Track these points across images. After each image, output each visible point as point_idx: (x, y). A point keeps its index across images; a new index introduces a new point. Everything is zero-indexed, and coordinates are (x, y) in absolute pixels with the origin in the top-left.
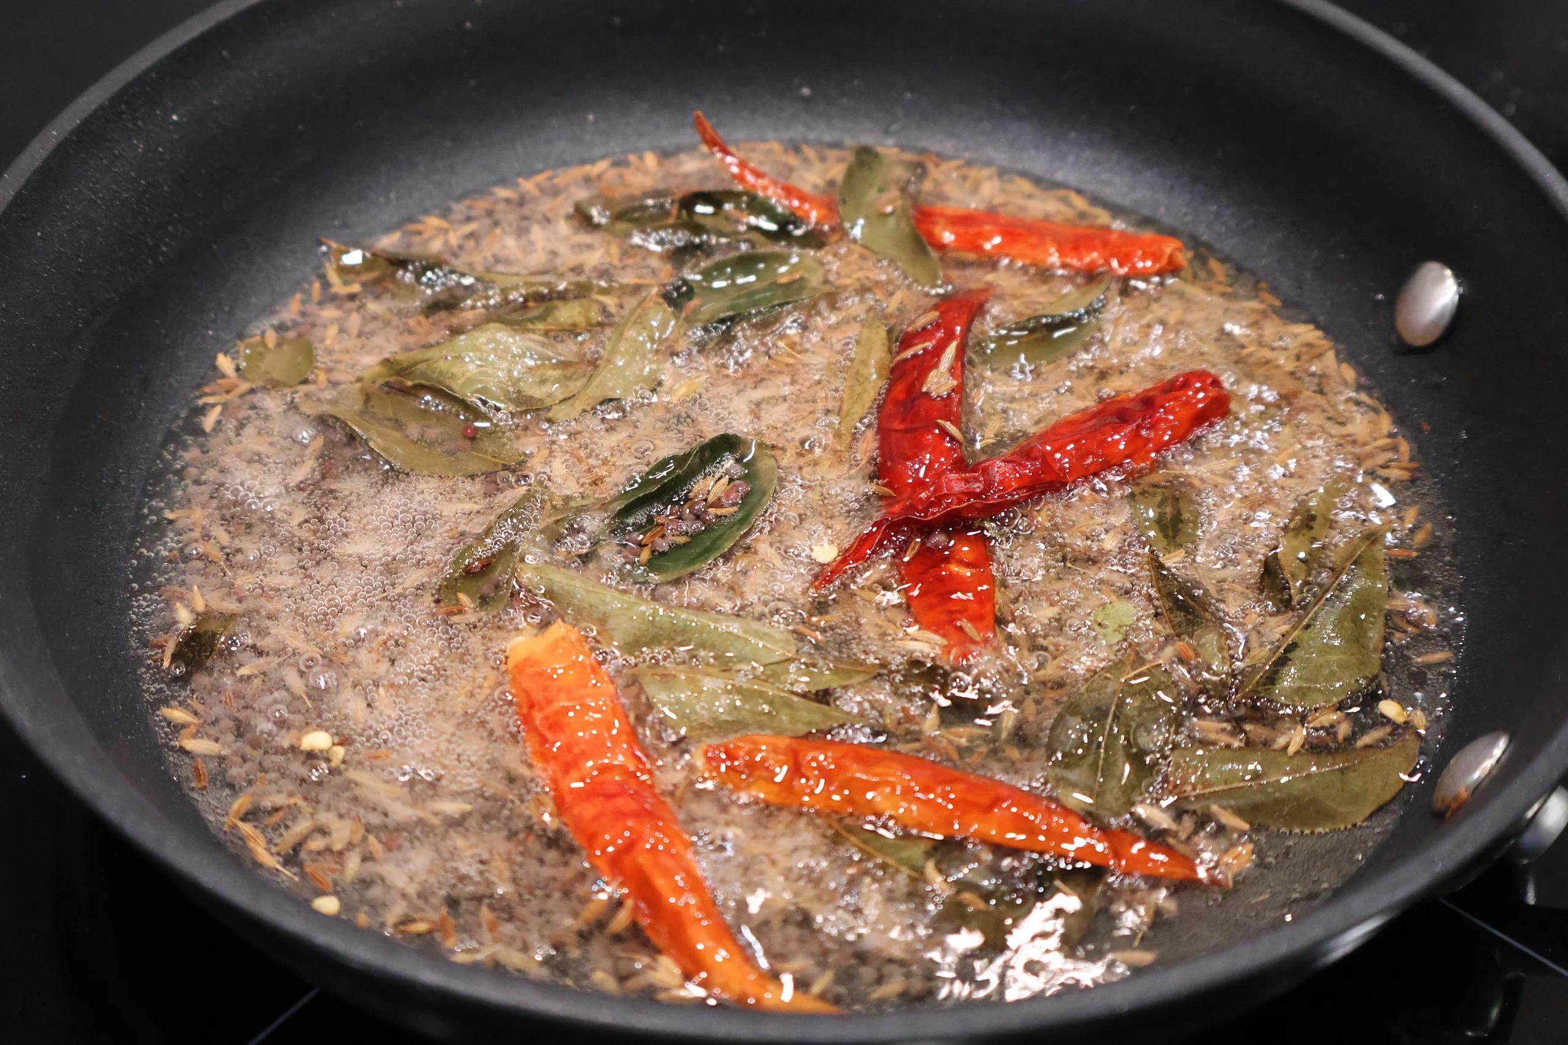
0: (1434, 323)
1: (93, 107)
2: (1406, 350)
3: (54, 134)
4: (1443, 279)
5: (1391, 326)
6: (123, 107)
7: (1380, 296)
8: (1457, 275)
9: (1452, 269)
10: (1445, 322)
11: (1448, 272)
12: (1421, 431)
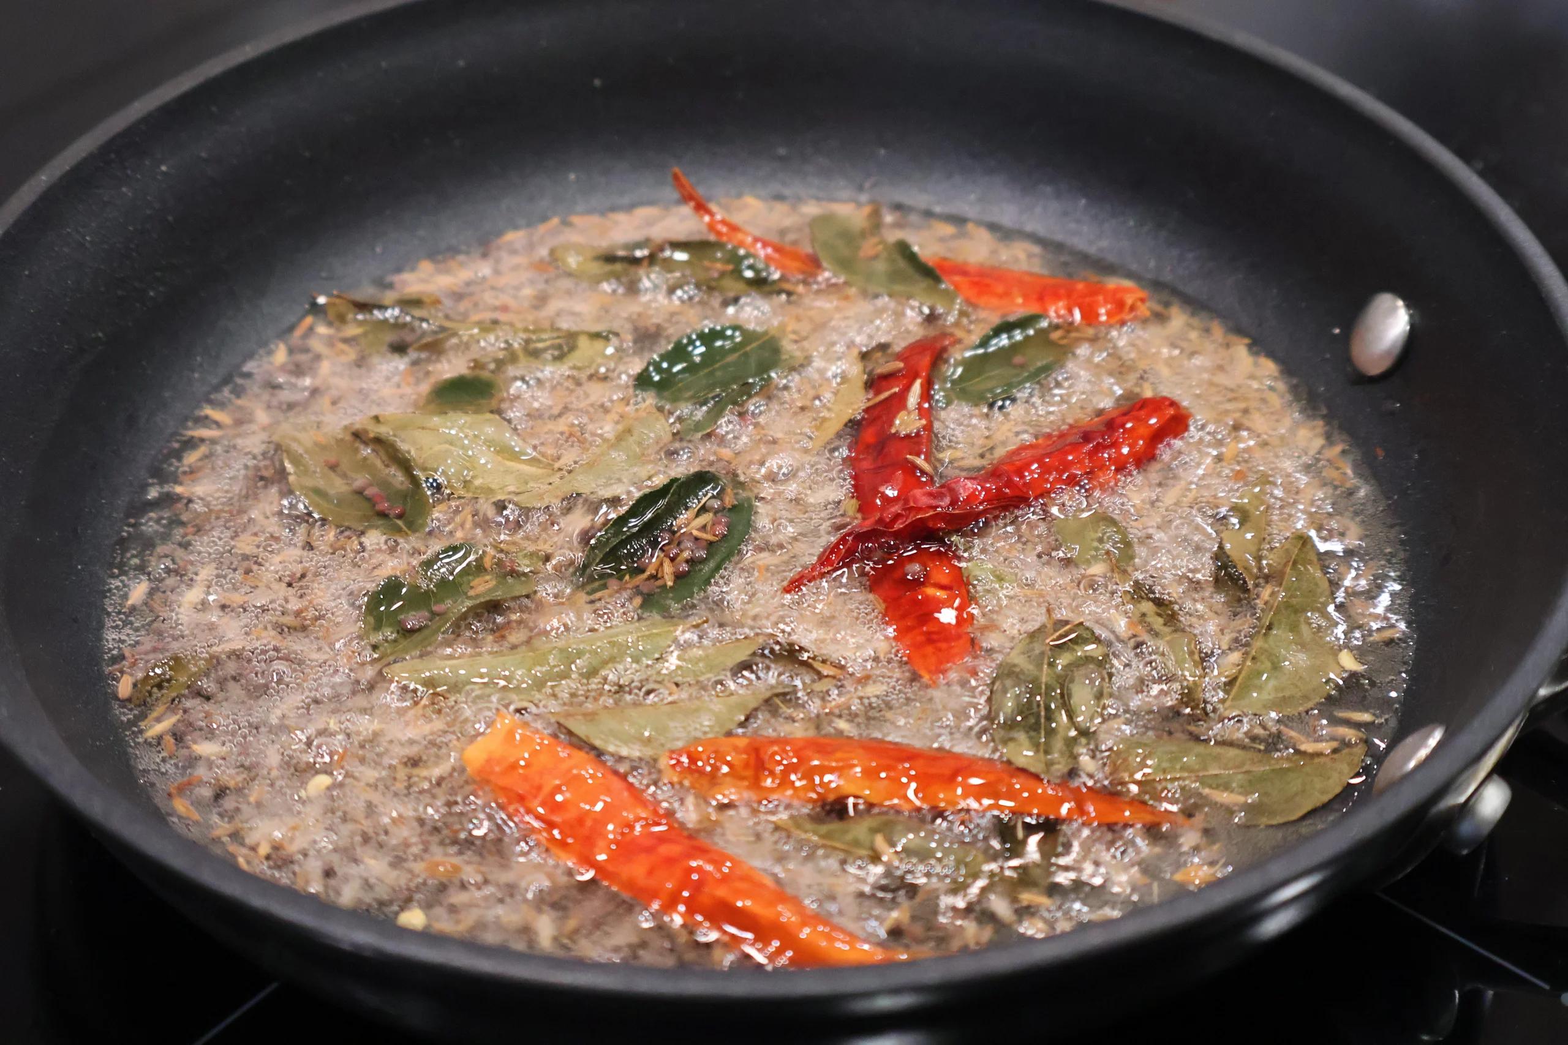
0: (1388, 352)
1: (84, 155)
2: (1362, 380)
3: (44, 179)
4: (1395, 309)
5: (1348, 359)
6: (113, 156)
7: (1337, 331)
8: (1408, 306)
9: (1404, 299)
10: (1397, 351)
11: (1400, 303)
12: (1376, 457)
